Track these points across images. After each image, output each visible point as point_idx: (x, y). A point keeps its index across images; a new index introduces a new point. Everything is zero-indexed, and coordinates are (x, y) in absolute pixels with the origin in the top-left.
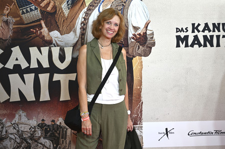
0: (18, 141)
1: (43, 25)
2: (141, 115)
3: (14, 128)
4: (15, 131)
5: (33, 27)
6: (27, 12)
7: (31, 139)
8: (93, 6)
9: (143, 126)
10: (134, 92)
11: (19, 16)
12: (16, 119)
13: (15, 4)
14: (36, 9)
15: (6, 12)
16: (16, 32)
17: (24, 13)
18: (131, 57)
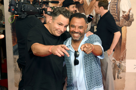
2: (125, 56)
9: (126, 61)
18: (121, 27)
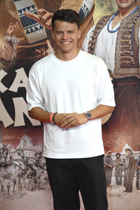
0: (23, 167)
1: (49, 45)
3: (19, 154)
4: (20, 157)
5: (39, 48)
6: (32, 31)
7: (37, 166)
8: (102, 24)
11: (23, 36)
12: (21, 145)
13: (19, 23)
14: (41, 28)
15: (10, 31)
16: (20, 52)
17: (29, 33)
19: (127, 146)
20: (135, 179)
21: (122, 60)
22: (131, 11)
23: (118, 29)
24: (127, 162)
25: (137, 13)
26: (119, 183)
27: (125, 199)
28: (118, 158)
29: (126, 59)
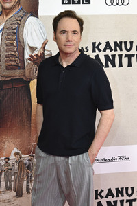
10: (33, 118)
18: (28, 80)
19: (16, 150)
20: (25, 183)
21: (7, 61)
22: (15, 12)
23: (3, 30)
24: (16, 167)
25: (21, 14)
26: (8, 188)
27: (15, 204)
28: (7, 162)
29: (11, 61)
